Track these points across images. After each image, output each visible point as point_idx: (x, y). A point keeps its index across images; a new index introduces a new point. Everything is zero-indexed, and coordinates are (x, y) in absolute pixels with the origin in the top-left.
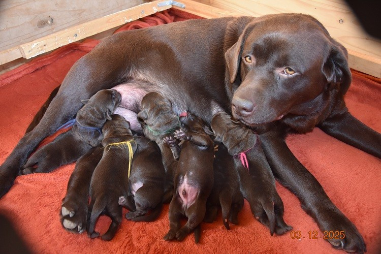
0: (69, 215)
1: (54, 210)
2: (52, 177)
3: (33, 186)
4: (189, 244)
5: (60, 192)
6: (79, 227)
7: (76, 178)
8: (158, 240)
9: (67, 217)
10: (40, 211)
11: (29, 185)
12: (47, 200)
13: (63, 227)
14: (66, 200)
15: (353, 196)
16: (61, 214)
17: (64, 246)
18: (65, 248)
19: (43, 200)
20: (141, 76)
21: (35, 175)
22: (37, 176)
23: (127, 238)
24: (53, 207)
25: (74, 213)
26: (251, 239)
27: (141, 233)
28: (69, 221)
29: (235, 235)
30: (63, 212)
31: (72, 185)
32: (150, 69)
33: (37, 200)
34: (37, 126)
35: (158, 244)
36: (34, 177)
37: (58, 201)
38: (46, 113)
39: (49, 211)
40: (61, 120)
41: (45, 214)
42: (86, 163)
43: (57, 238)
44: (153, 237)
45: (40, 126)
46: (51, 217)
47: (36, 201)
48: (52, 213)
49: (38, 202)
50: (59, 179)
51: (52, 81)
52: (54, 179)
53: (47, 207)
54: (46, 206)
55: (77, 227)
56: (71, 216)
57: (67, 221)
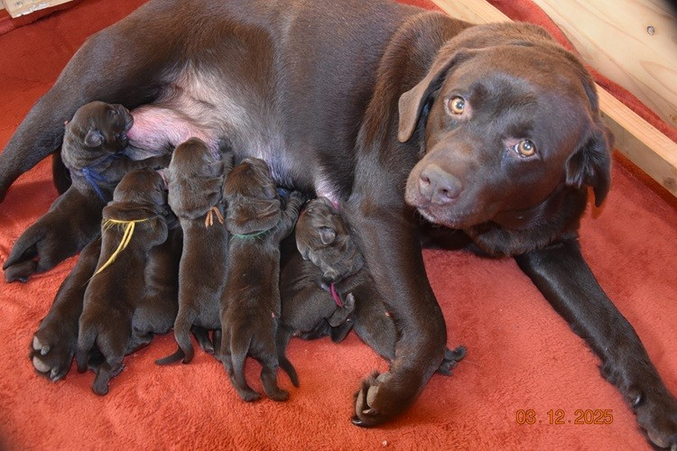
0: (40, 351)
6: (53, 373)
15: (527, 396)
17: (31, 378)
18: (33, 380)
26: (320, 425)
29: (297, 413)
43: (24, 364)
55: (50, 372)
56: (43, 352)
57: (36, 360)
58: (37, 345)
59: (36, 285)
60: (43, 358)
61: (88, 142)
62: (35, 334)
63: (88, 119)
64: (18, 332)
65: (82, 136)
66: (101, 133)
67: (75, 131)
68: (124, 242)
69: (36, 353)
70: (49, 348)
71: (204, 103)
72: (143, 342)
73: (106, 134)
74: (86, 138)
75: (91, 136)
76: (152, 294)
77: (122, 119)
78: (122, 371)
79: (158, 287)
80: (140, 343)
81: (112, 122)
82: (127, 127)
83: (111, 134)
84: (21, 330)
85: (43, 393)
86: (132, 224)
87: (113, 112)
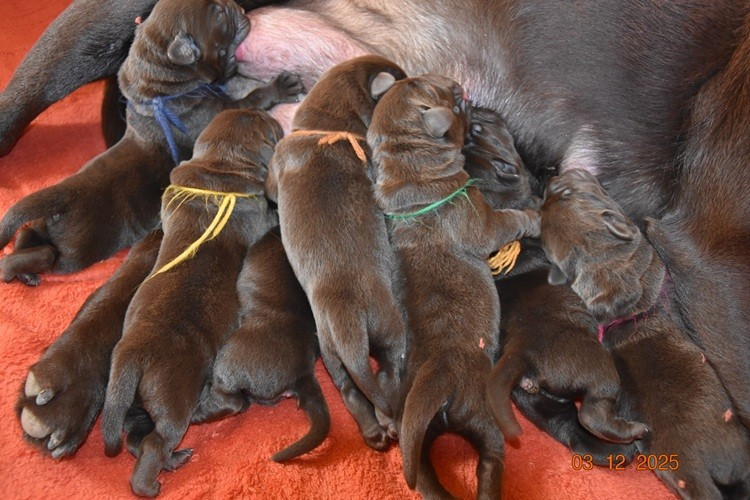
28: (31, 415)
55: (48, 437)
56: (40, 401)
57: (26, 414)
58: (32, 388)
59: (50, 295)
60: (41, 412)
61: (174, 53)
62: (32, 368)
63: (176, 17)
64: (9, 371)
65: (164, 45)
66: (195, 43)
67: (153, 34)
68: (215, 228)
69: (28, 402)
70: (51, 394)
71: (374, 12)
72: (228, 406)
73: (203, 45)
74: (169, 49)
75: (178, 45)
76: (255, 324)
77: (231, 23)
78: (188, 459)
79: (267, 311)
80: (222, 407)
81: (214, 25)
82: (238, 37)
83: (211, 47)
84: (14, 367)
85: (39, 486)
86: (230, 199)
87: (218, 8)
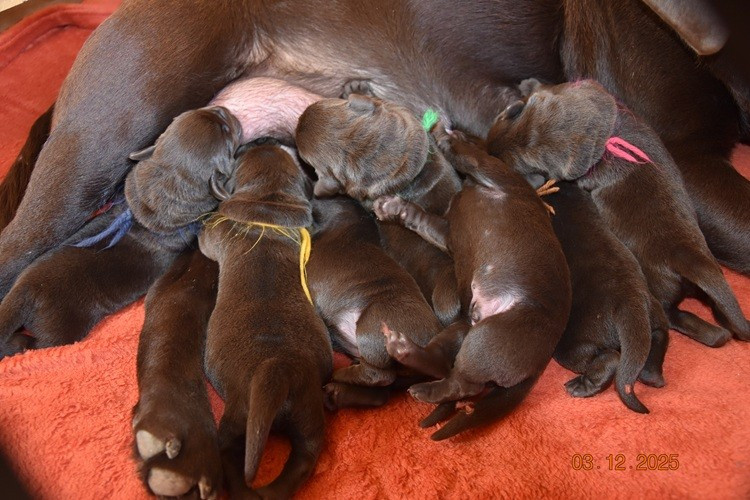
0: (163, 453)
1: (114, 449)
2: (88, 353)
3: (29, 392)
4: (555, 471)
5: (119, 394)
7: (157, 342)
8: (462, 473)
9: (159, 460)
10: (68, 462)
11: (17, 390)
12: (83, 424)
13: (150, 492)
14: (145, 409)
16: (137, 454)
19: (72, 426)
20: (289, 57)
21: (31, 357)
22: (36, 359)
23: (367, 486)
24: (110, 441)
25: (178, 444)
27: (404, 463)
28: (167, 473)
30: (141, 447)
31: (152, 361)
32: (313, 31)
33: (52, 428)
34: (10, 225)
35: (465, 487)
36: (26, 363)
37: (118, 420)
38: (30, 185)
39: (99, 456)
40: (78, 200)
41: (89, 466)
42: (180, 296)
44: (445, 470)
45: (21, 224)
46: (111, 472)
47: (49, 432)
48: (111, 458)
49: (57, 435)
50: (108, 355)
51: (17, 110)
52: (94, 358)
53: (90, 445)
54: (85, 442)
55: (195, 488)
56: (172, 454)
57: (160, 475)
58: (154, 446)
